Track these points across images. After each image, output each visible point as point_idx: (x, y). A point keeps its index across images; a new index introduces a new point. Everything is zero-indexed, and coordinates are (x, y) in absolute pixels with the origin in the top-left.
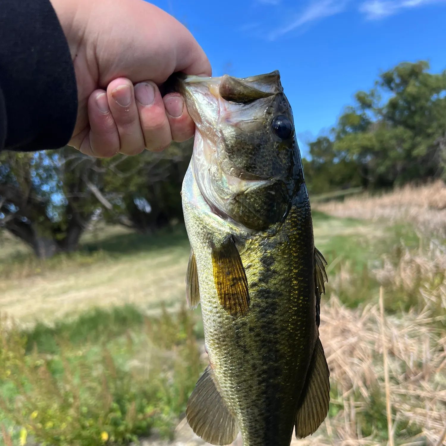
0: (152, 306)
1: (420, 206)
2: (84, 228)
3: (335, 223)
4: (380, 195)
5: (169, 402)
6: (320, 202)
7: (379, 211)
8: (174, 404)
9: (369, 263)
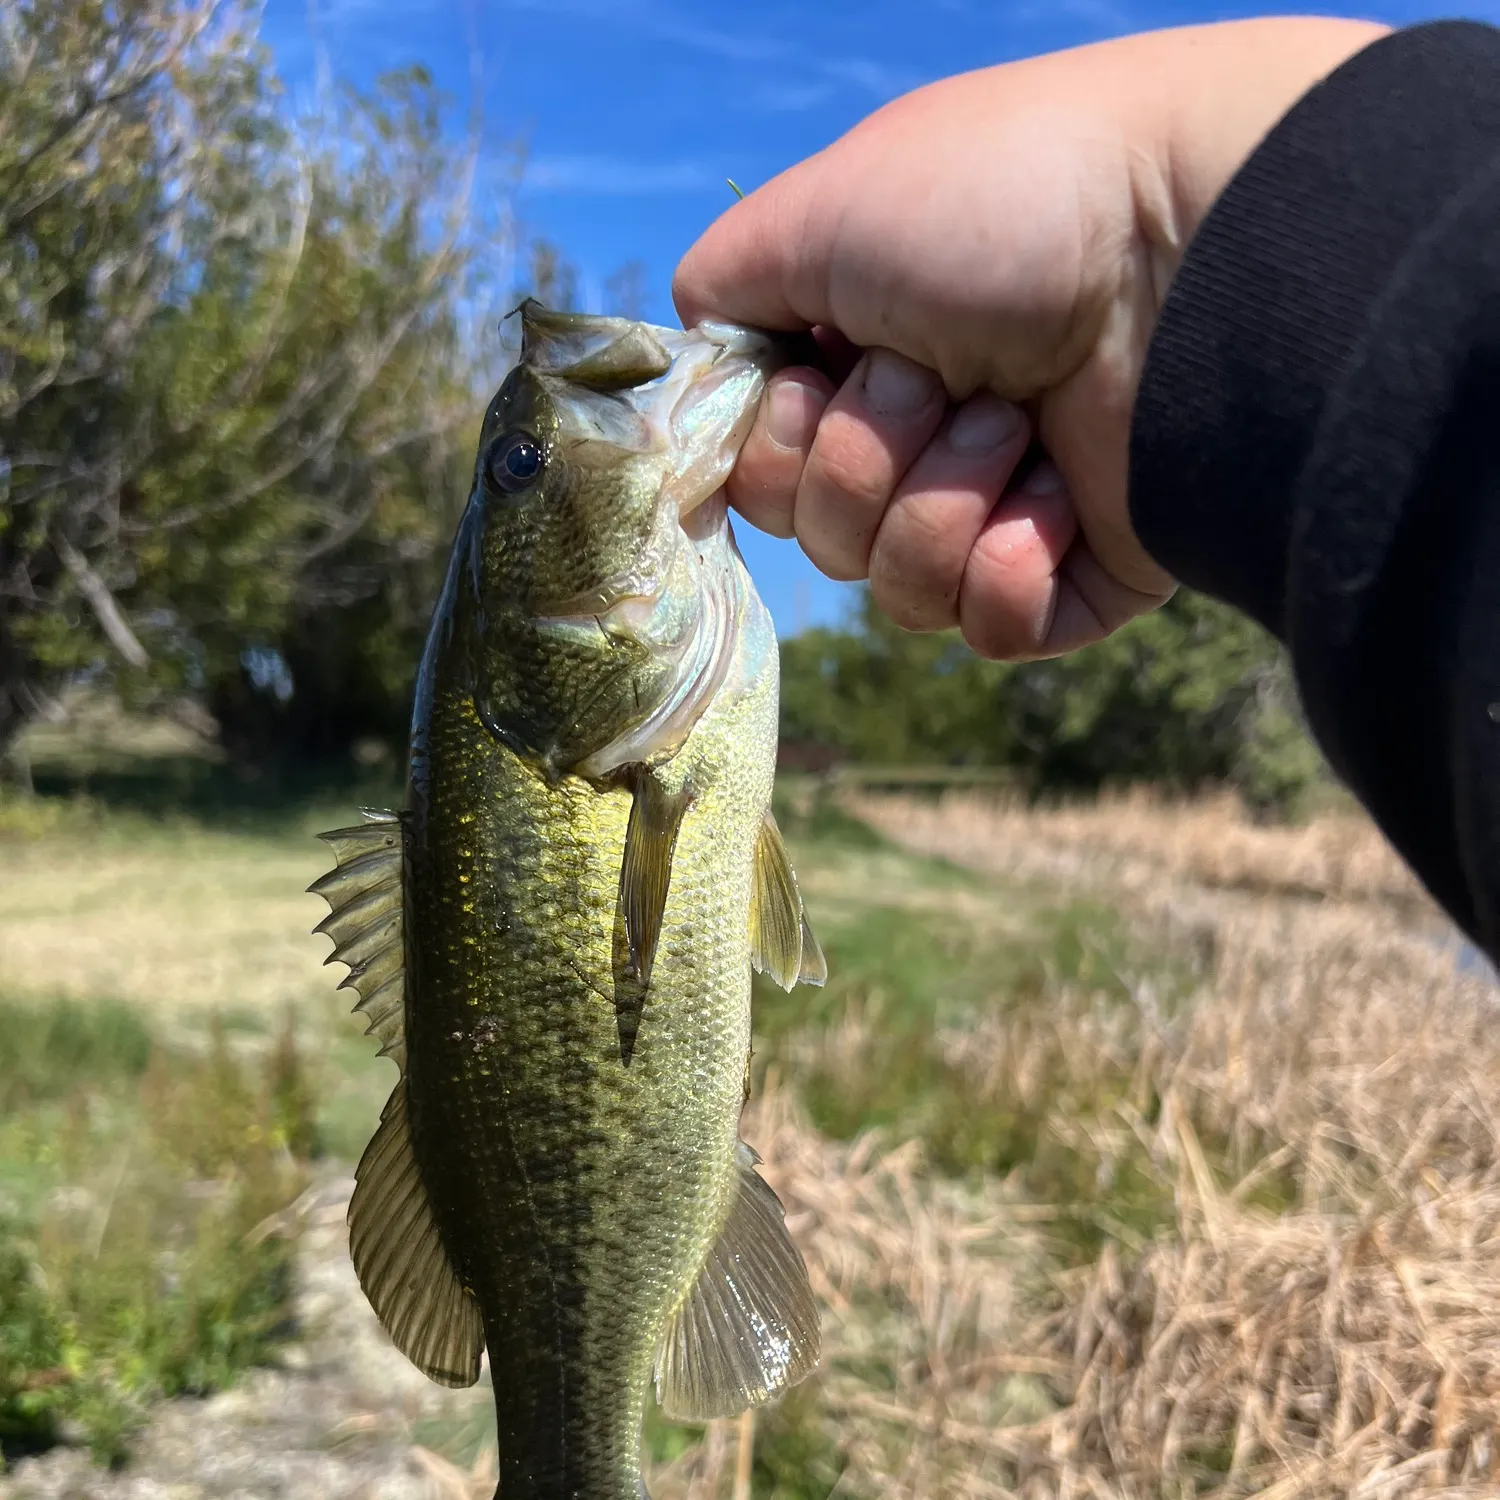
0: (193, 1018)
1: (1159, 862)
2: (32, 710)
3: (893, 866)
4: (1056, 805)
5: (146, 1344)
6: (871, 789)
7: (1038, 856)
8: (161, 1350)
9: (943, 1009)
